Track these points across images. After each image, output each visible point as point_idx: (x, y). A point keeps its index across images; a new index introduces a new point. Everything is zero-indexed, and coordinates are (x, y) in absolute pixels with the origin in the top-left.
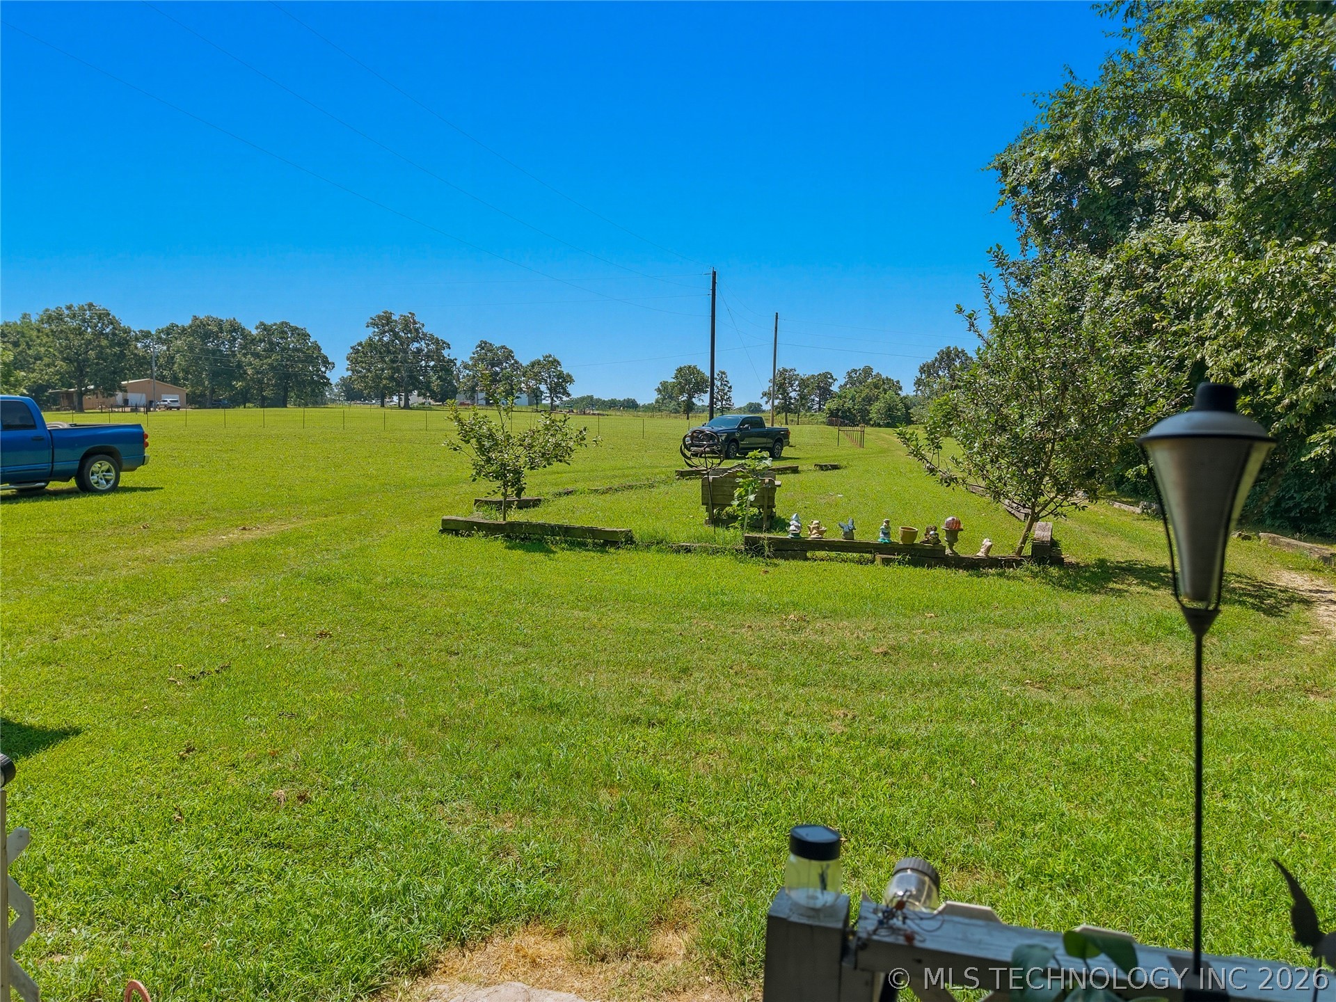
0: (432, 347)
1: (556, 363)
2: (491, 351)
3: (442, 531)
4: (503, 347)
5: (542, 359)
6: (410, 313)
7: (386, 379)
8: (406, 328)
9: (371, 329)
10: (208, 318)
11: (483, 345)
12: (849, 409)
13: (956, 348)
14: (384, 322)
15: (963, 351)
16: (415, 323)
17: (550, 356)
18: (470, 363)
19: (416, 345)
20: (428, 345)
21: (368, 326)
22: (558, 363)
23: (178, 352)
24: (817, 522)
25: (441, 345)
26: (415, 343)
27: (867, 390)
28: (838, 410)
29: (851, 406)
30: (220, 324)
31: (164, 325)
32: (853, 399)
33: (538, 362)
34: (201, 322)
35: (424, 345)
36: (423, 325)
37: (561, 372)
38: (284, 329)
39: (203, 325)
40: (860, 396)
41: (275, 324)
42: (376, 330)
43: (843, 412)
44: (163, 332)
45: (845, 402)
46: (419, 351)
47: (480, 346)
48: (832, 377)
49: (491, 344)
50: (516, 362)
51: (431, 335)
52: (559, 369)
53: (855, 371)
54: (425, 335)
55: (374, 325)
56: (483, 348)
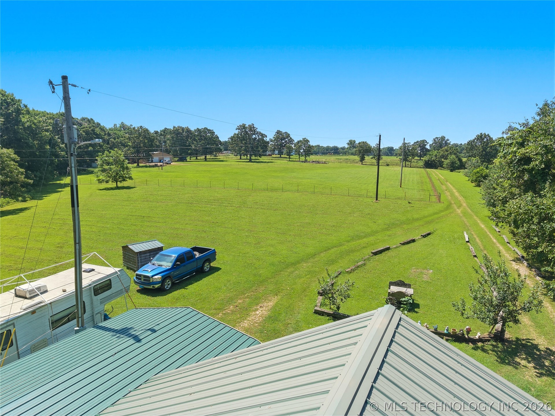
0: (260, 137)
1: (308, 141)
2: (281, 134)
3: (314, 313)
4: (286, 133)
5: (302, 140)
6: (252, 124)
7: (243, 150)
8: (251, 130)
9: (238, 130)
10: (178, 127)
11: (278, 132)
12: (434, 160)
13: (485, 134)
14: (243, 127)
15: (488, 135)
16: (254, 128)
17: (305, 138)
18: (273, 139)
19: (254, 136)
20: (258, 136)
21: (236, 130)
22: (309, 141)
23: (168, 140)
24: (426, 324)
25: (263, 136)
26: (254, 135)
27: (442, 152)
28: (429, 161)
29: (435, 159)
30: (183, 129)
31: (163, 128)
32: (436, 156)
33: (301, 141)
34: (177, 129)
35: (257, 136)
36: (257, 129)
37: (310, 145)
38: (206, 130)
39: (177, 130)
40: (439, 155)
41: (202, 129)
42: (239, 131)
43: (431, 162)
44: (162, 131)
45: (432, 157)
46: (255, 138)
47: (277, 132)
48: (426, 142)
49: (281, 132)
50: (291, 138)
51: (260, 132)
52: (309, 143)
53: (437, 138)
54: (257, 132)
55: (239, 129)
56: (278, 133)
